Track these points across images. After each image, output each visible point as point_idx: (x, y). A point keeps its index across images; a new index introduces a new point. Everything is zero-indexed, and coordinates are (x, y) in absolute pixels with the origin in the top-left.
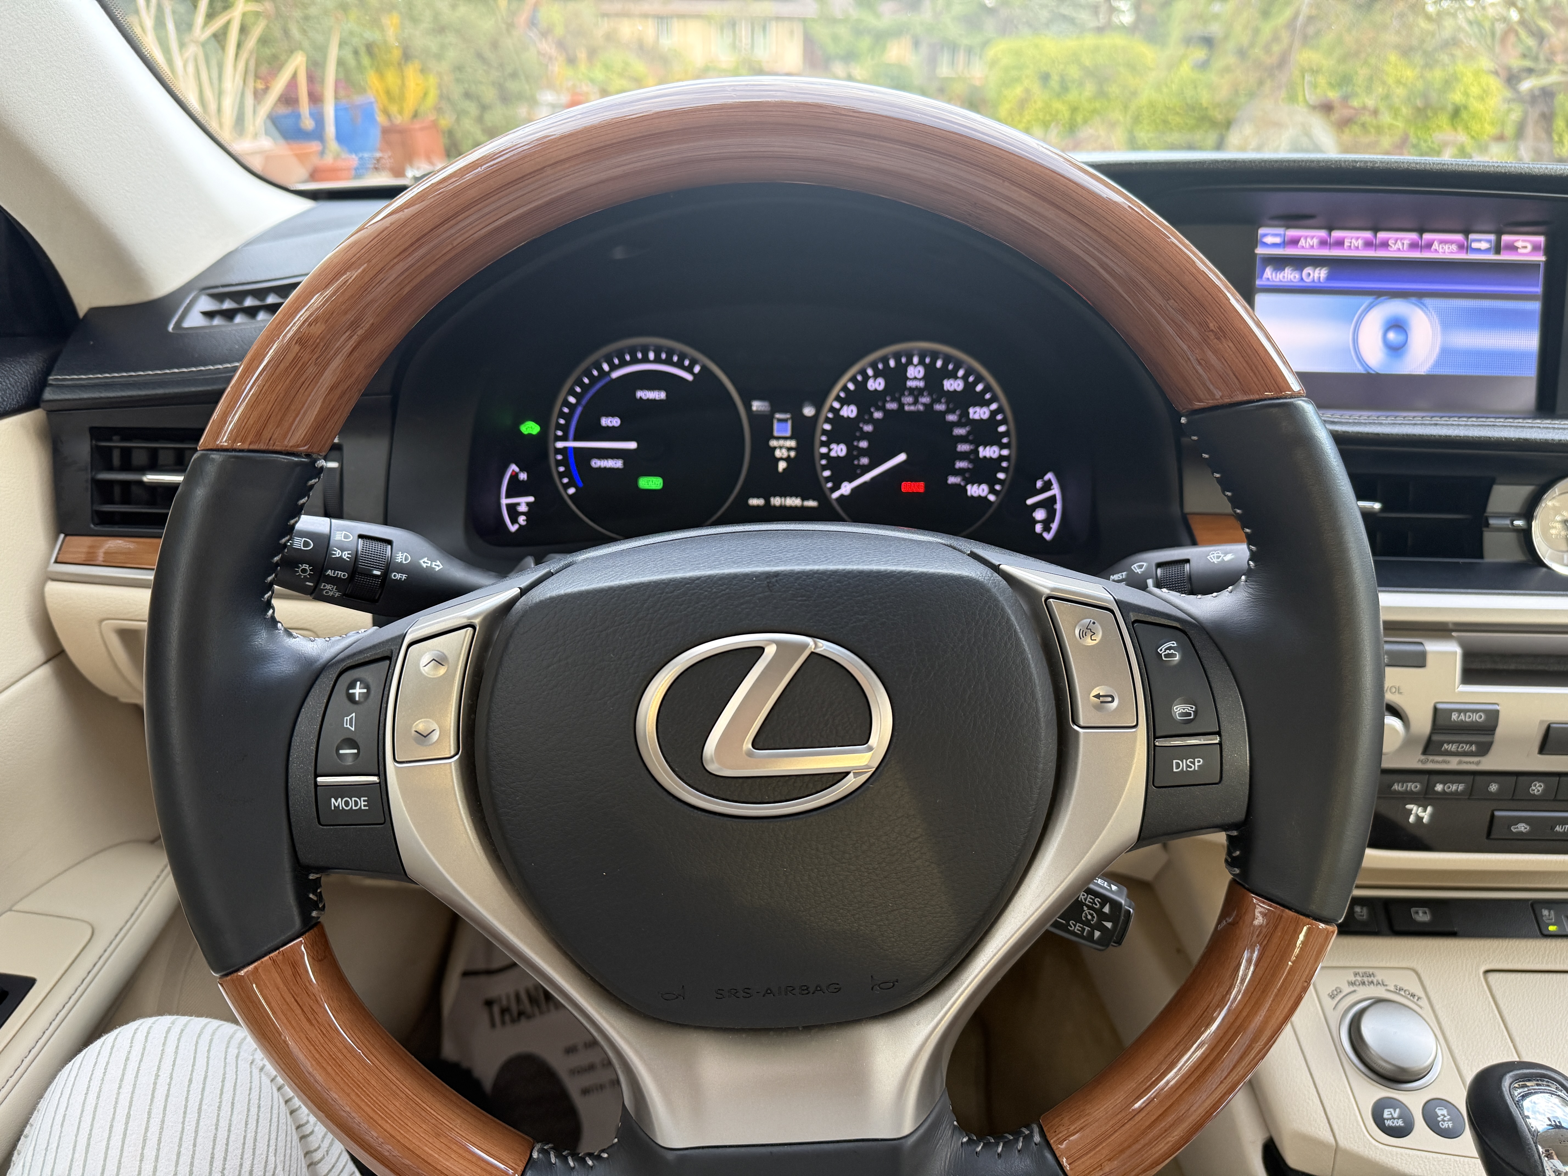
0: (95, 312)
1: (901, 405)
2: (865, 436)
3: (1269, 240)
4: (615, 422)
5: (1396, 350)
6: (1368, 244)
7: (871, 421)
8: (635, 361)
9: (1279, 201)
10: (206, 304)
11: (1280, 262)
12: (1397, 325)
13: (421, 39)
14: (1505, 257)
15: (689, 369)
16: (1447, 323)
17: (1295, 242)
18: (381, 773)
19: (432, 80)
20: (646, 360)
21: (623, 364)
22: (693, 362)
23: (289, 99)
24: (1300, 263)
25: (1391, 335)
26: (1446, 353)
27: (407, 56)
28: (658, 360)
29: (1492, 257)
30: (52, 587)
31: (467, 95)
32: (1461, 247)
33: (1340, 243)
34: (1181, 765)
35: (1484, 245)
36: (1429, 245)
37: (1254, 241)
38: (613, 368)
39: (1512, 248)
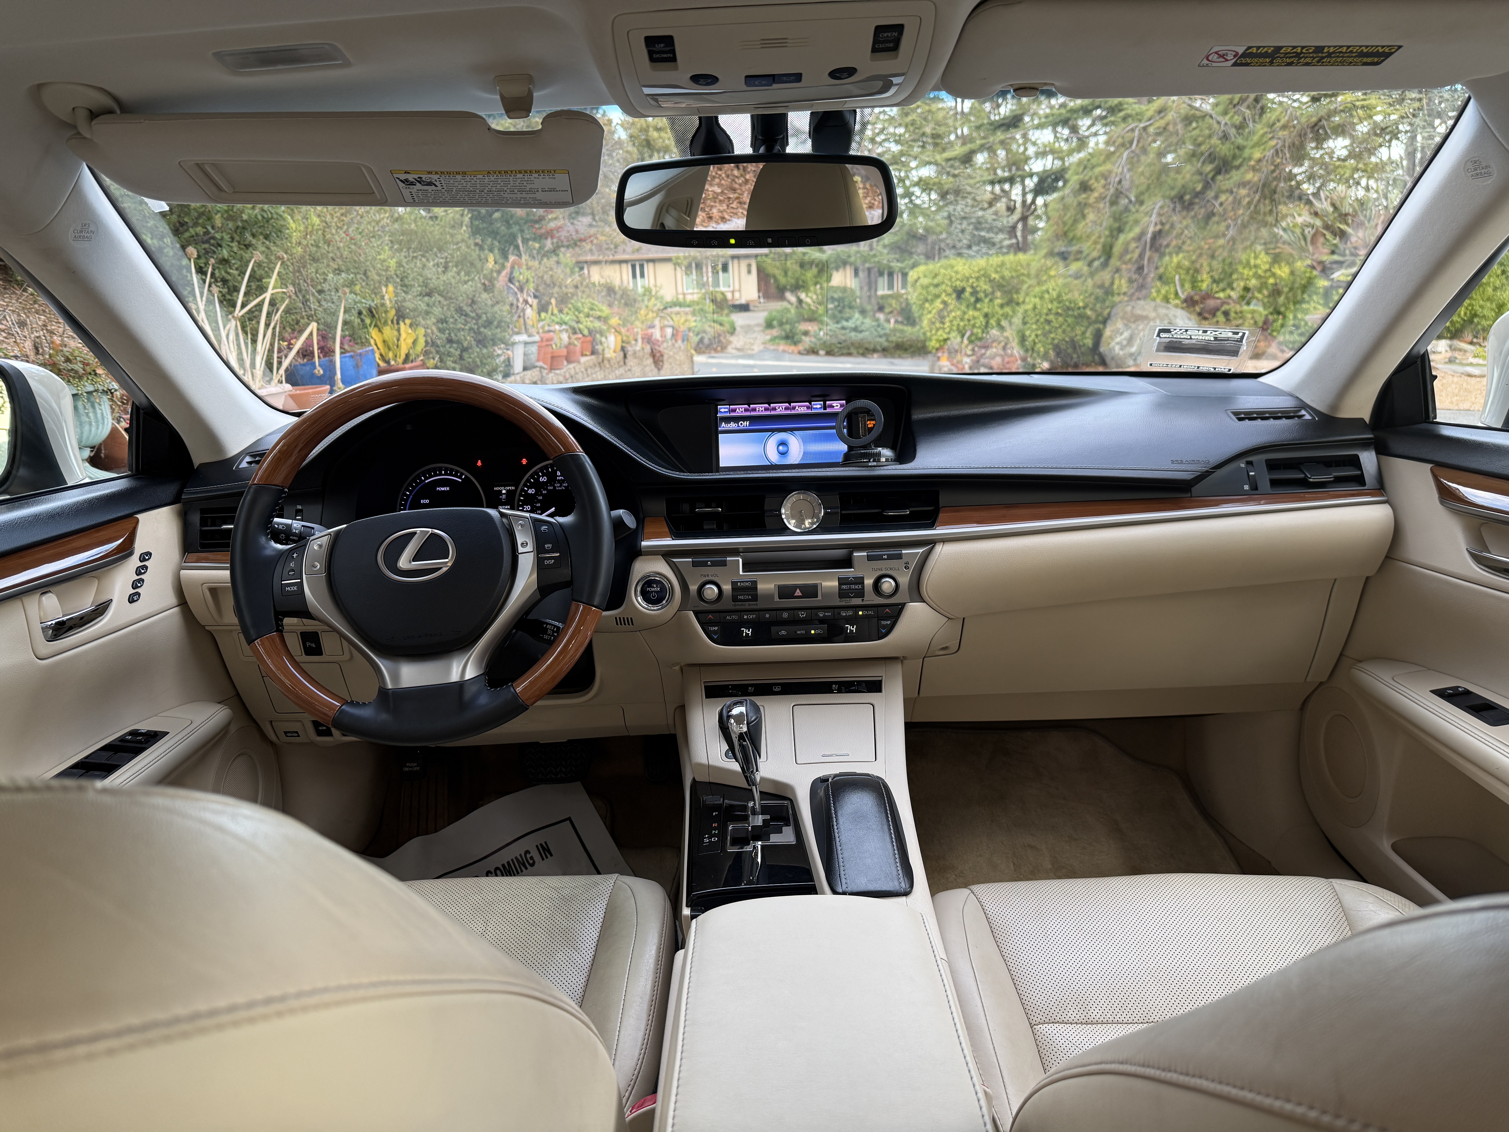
0: (201, 465)
1: (555, 487)
2: (539, 501)
3: (722, 410)
4: (427, 501)
5: (783, 454)
6: (766, 409)
7: (542, 495)
8: (436, 475)
9: (723, 392)
10: (248, 459)
11: (728, 420)
12: (783, 443)
13: (412, 301)
14: (828, 410)
15: (460, 477)
16: (805, 441)
17: (734, 411)
18: (301, 579)
19: (421, 331)
20: (441, 474)
21: (431, 477)
22: (462, 474)
23: (306, 353)
24: (736, 419)
25: (781, 448)
26: (806, 454)
27: (401, 316)
28: (446, 474)
29: (822, 411)
30: (183, 572)
31: (450, 341)
32: (808, 408)
33: (754, 410)
34: (546, 562)
35: (819, 406)
36: (794, 408)
37: (717, 411)
38: (426, 478)
39: (832, 406)
